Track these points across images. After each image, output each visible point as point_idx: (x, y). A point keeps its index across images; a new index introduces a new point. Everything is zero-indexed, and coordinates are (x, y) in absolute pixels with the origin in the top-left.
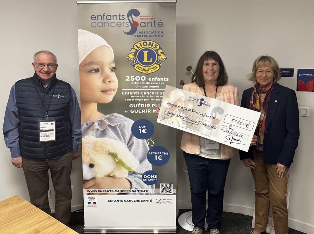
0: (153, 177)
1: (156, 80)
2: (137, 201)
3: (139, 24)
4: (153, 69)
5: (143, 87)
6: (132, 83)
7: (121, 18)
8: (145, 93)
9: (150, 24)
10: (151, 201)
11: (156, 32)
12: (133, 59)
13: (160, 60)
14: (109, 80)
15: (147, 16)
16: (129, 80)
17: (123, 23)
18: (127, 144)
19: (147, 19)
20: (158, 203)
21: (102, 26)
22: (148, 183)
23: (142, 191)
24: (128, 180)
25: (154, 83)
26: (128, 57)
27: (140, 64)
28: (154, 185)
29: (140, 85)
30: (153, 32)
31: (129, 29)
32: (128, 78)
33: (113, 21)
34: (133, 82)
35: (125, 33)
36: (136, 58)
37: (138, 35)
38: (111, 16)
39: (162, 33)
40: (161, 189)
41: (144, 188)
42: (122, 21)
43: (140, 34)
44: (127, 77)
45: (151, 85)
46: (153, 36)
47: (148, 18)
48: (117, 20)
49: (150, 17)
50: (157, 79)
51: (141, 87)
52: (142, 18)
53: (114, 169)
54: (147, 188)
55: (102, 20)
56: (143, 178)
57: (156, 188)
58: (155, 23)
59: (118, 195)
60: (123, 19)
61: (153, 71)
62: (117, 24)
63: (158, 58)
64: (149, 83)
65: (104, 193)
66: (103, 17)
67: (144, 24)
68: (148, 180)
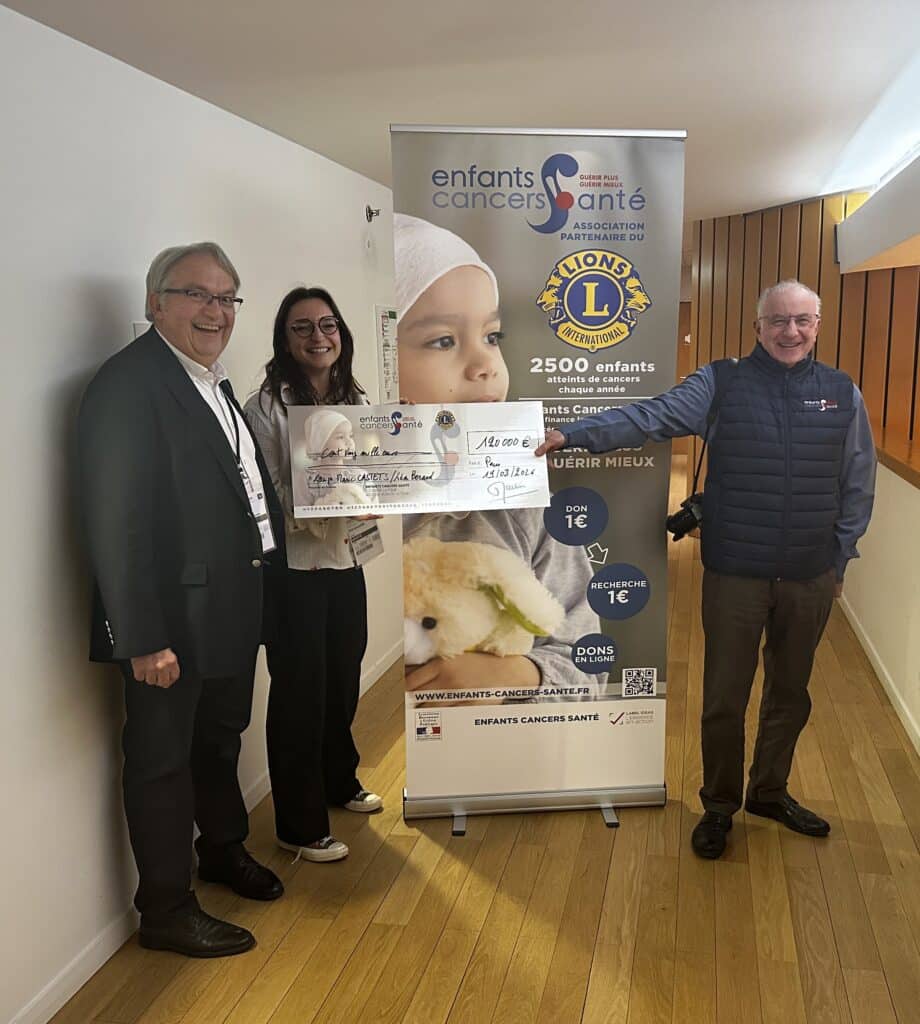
0: (604, 652)
1: (617, 370)
2: (556, 719)
3: (576, 201)
4: (611, 335)
5: (580, 391)
6: (550, 380)
7: (523, 181)
8: (586, 410)
9: (606, 201)
10: (596, 717)
11: (624, 227)
12: (553, 307)
13: (630, 310)
14: (482, 372)
15: (600, 177)
16: (541, 371)
17: (529, 196)
18: (530, 558)
19: (599, 184)
20: (614, 723)
21: (466, 205)
22: (586, 668)
23: (571, 691)
24: (532, 660)
25: (611, 380)
27: (573, 323)
28: (606, 675)
29: (570, 385)
30: (616, 224)
31: (545, 214)
32: (536, 363)
33: (499, 190)
34: (552, 375)
35: (533, 227)
36: (562, 304)
37: (570, 236)
38: (492, 174)
39: (642, 227)
40: (624, 685)
41: (577, 683)
42: (524, 192)
43: (577, 231)
44: (533, 361)
45: (602, 384)
48: (511, 186)
49: (606, 181)
50: (620, 368)
51: (573, 390)
52: (584, 180)
53: (494, 632)
54: (585, 683)
55: (464, 185)
56: (574, 655)
57: (609, 682)
58: (621, 199)
59: (503, 704)
60: (529, 184)
61: (610, 343)
62: (510, 200)
63: (625, 304)
64: (597, 380)
65: (464, 699)
67: (590, 201)
68: (588, 659)
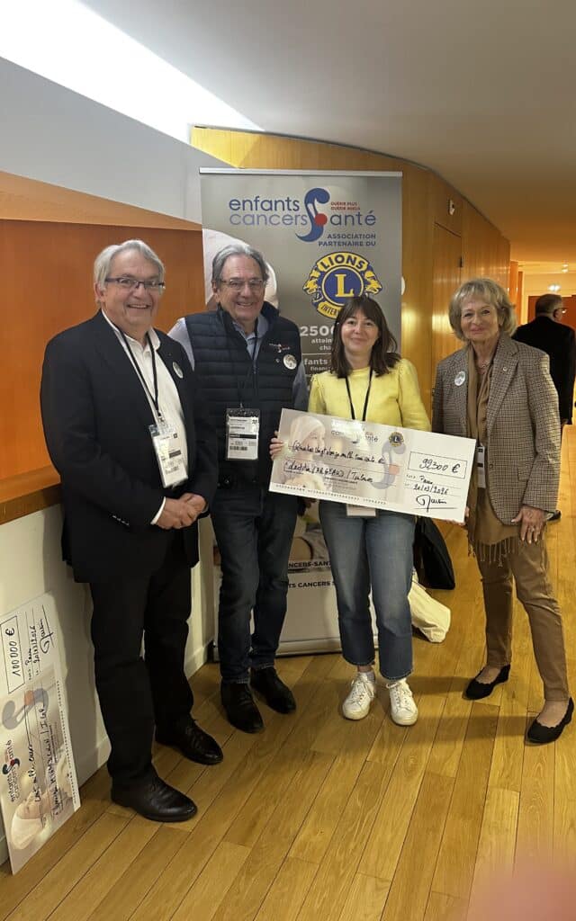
3: (329, 219)
6: (313, 341)
7: (292, 207)
9: (349, 219)
11: (362, 236)
12: (315, 291)
13: (368, 292)
15: (344, 204)
16: (307, 335)
19: (344, 208)
24: (305, 540)
26: (305, 288)
27: (328, 301)
30: (356, 235)
31: (307, 229)
32: (304, 330)
33: (276, 213)
34: (314, 338)
35: (301, 238)
36: (321, 289)
37: (325, 243)
38: (271, 202)
39: (375, 237)
43: (330, 240)
46: (356, 244)
47: (347, 207)
48: (284, 210)
49: (349, 206)
52: (334, 206)
55: (252, 210)
58: (359, 218)
60: (296, 208)
62: (283, 220)
63: (365, 289)
66: (254, 203)
67: (338, 219)
